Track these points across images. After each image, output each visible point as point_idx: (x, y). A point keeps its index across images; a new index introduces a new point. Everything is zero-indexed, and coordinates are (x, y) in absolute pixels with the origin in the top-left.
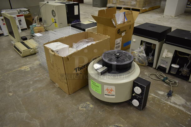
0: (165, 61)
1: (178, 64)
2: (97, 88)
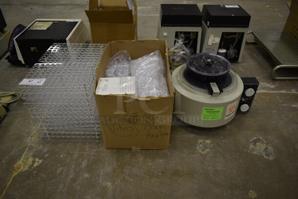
0: (211, 49)
2: (217, 114)
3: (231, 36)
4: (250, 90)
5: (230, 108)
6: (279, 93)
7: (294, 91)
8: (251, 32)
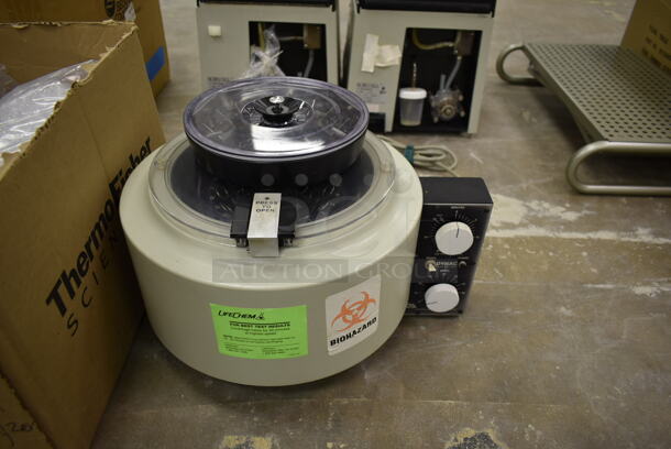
0: (373, 86)
1: (419, 85)
2: (280, 334)
3: (440, 45)
4: (452, 227)
5: (345, 311)
6: (590, 239)
7: (644, 235)
8: (520, 45)
